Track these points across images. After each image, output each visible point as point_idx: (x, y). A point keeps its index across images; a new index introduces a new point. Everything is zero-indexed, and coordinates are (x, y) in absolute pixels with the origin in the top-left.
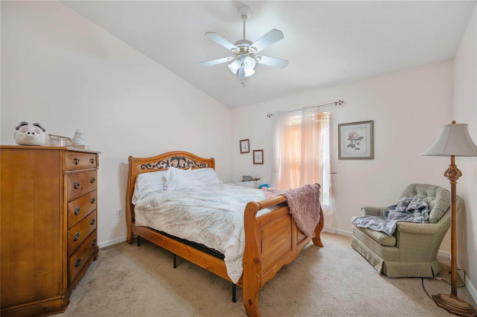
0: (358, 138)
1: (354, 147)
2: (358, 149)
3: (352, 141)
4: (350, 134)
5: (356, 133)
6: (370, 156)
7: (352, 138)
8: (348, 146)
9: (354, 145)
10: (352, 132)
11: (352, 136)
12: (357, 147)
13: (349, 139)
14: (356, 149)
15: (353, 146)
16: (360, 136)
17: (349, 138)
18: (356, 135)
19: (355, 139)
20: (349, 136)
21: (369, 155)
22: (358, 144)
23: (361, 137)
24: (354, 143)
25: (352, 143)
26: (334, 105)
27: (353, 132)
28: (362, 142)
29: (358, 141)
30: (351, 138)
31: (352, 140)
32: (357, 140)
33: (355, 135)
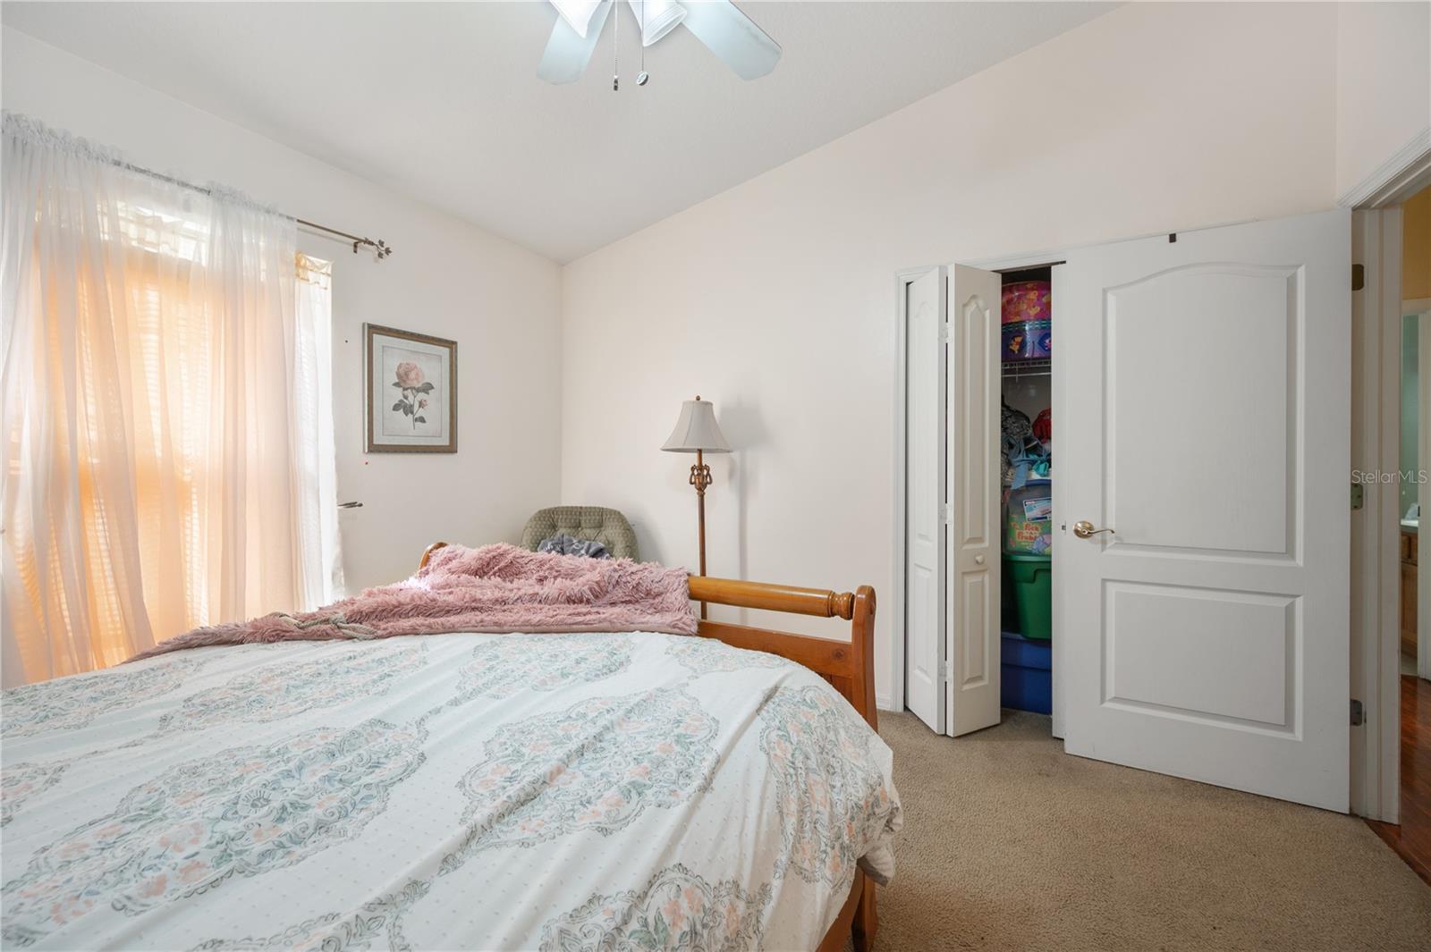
0: (420, 385)
1: (412, 413)
2: (422, 420)
3: (405, 392)
4: (400, 366)
5: (416, 367)
6: (448, 444)
7: (404, 381)
8: (396, 408)
9: (412, 406)
10: (405, 362)
11: (407, 374)
12: (420, 413)
13: (396, 385)
14: (416, 420)
15: (408, 410)
16: (427, 380)
17: (397, 381)
18: (417, 374)
19: (414, 388)
20: (399, 375)
21: (445, 442)
22: (421, 405)
23: (429, 384)
24: (411, 397)
25: (406, 398)
26: (348, 244)
27: (407, 364)
28: (430, 398)
29: (421, 396)
30: (402, 382)
31: (405, 389)
32: (418, 390)
33: (412, 375)
